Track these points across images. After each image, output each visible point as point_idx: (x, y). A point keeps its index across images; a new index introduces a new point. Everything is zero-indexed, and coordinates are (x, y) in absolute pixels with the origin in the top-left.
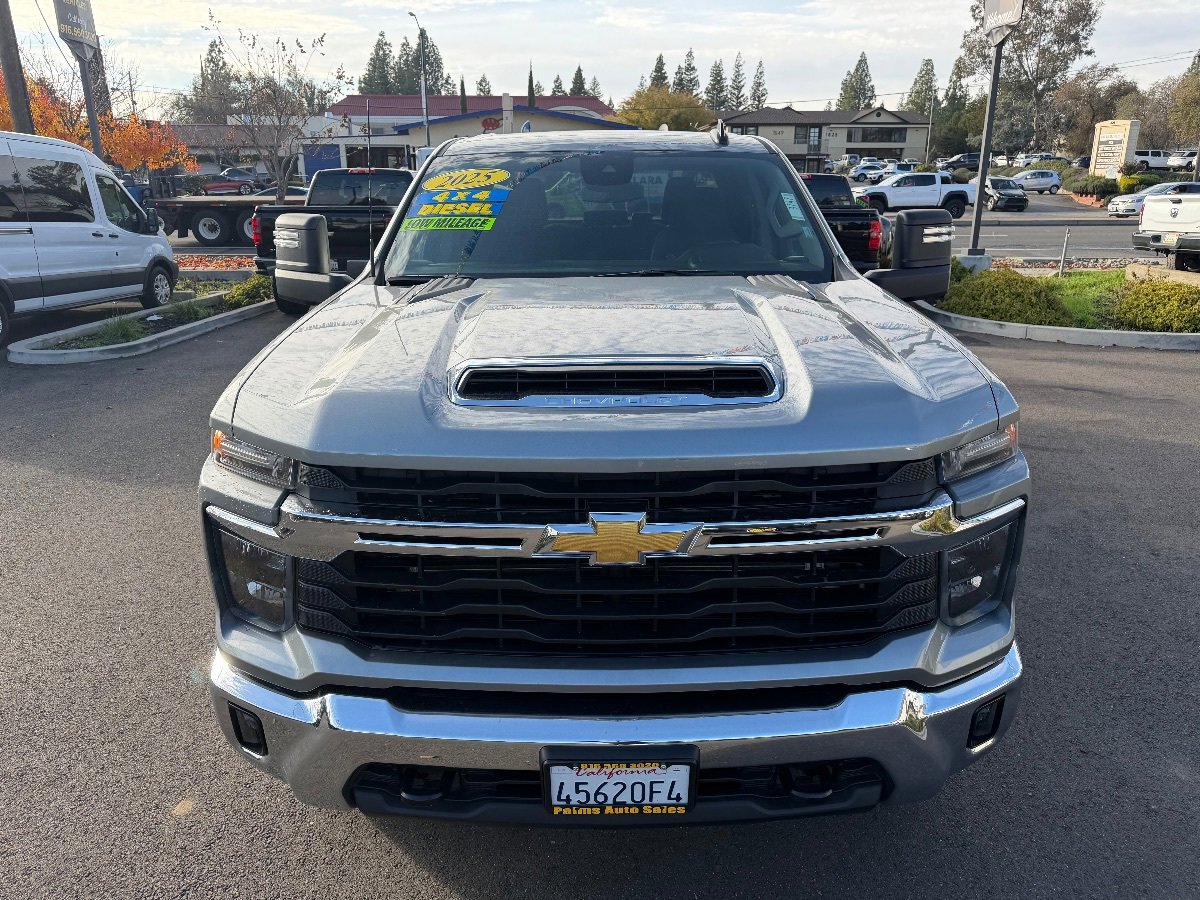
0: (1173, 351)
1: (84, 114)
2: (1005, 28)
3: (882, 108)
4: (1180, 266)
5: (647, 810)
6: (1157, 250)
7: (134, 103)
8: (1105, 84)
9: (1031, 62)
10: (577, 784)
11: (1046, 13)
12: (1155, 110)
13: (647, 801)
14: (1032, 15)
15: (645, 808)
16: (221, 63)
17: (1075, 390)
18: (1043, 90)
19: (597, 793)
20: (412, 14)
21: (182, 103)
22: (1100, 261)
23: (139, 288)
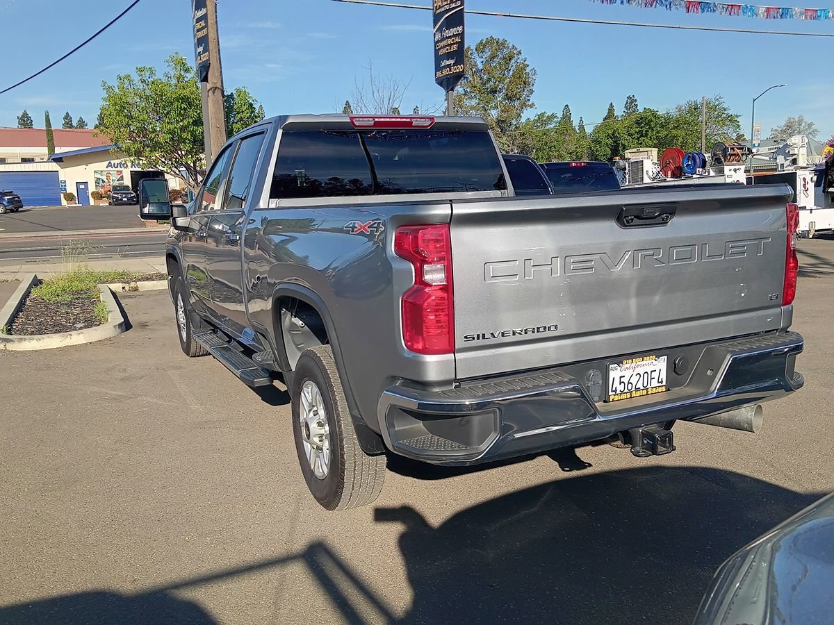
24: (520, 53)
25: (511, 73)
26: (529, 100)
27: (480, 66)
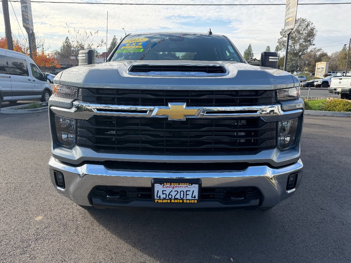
0: (342, 117)
1: (29, 51)
2: (290, 29)
3: (255, 59)
4: (342, 98)
5: (185, 201)
6: (336, 93)
7: (43, 48)
8: (318, 53)
9: (297, 47)
10: (163, 191)
11: (301, 34)
12: (332, 61)
13: (185, 198)
14: (297, 34)
15: (184, 200)
16: (69, 43)
17: (314, 125)
18: (301, 55)
19: (169, 195)
20: (123, 29)
21: (57, 53)
22: (319, 98)
23: (40, 96)
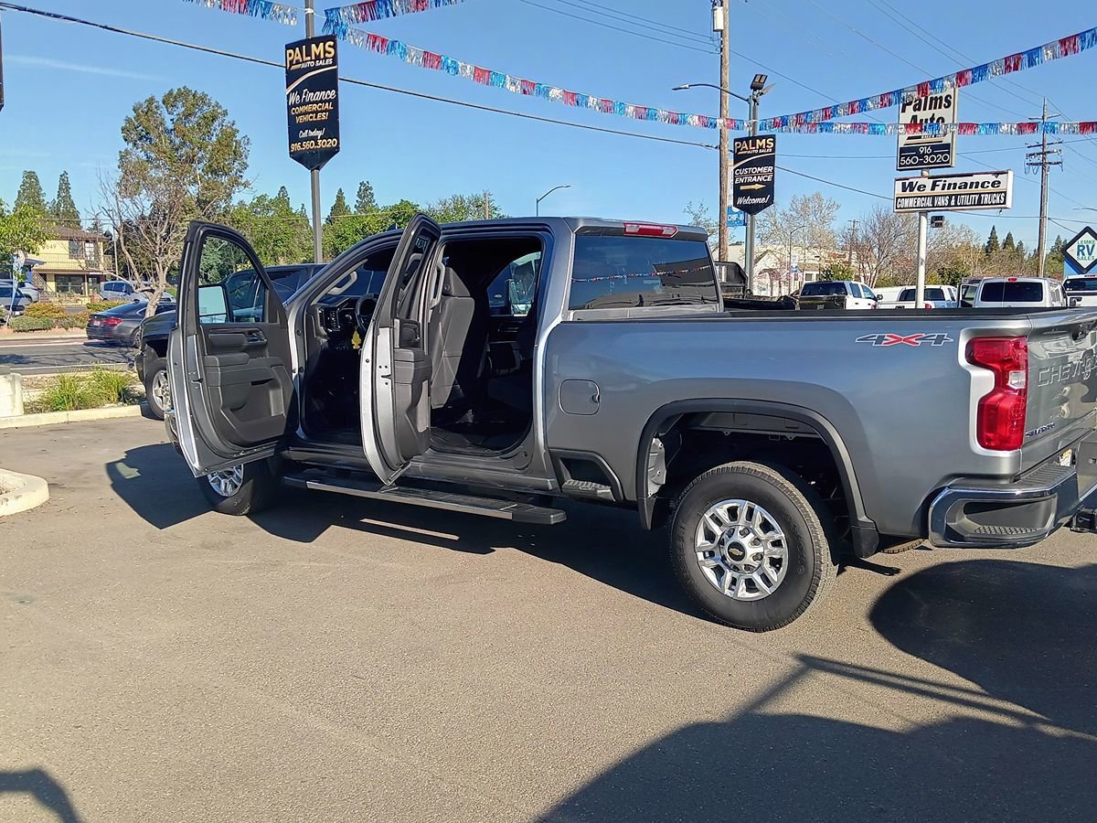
24: (225, 113)
25: (214, 139)
26: (241, 176)
27: (170, 126)
